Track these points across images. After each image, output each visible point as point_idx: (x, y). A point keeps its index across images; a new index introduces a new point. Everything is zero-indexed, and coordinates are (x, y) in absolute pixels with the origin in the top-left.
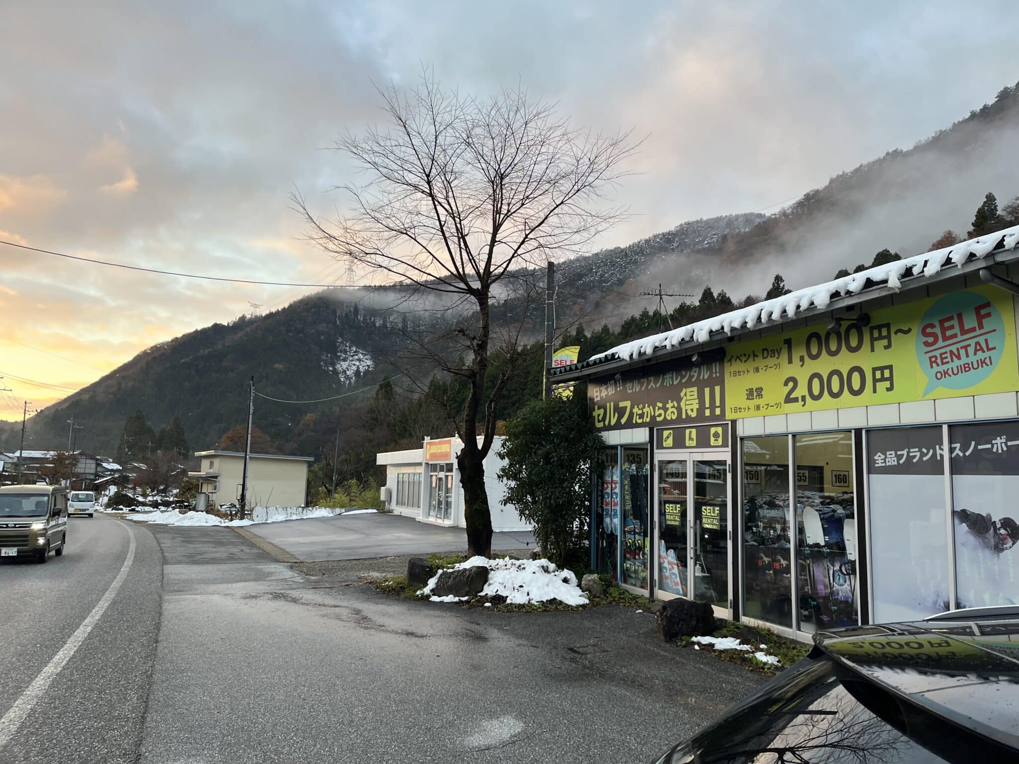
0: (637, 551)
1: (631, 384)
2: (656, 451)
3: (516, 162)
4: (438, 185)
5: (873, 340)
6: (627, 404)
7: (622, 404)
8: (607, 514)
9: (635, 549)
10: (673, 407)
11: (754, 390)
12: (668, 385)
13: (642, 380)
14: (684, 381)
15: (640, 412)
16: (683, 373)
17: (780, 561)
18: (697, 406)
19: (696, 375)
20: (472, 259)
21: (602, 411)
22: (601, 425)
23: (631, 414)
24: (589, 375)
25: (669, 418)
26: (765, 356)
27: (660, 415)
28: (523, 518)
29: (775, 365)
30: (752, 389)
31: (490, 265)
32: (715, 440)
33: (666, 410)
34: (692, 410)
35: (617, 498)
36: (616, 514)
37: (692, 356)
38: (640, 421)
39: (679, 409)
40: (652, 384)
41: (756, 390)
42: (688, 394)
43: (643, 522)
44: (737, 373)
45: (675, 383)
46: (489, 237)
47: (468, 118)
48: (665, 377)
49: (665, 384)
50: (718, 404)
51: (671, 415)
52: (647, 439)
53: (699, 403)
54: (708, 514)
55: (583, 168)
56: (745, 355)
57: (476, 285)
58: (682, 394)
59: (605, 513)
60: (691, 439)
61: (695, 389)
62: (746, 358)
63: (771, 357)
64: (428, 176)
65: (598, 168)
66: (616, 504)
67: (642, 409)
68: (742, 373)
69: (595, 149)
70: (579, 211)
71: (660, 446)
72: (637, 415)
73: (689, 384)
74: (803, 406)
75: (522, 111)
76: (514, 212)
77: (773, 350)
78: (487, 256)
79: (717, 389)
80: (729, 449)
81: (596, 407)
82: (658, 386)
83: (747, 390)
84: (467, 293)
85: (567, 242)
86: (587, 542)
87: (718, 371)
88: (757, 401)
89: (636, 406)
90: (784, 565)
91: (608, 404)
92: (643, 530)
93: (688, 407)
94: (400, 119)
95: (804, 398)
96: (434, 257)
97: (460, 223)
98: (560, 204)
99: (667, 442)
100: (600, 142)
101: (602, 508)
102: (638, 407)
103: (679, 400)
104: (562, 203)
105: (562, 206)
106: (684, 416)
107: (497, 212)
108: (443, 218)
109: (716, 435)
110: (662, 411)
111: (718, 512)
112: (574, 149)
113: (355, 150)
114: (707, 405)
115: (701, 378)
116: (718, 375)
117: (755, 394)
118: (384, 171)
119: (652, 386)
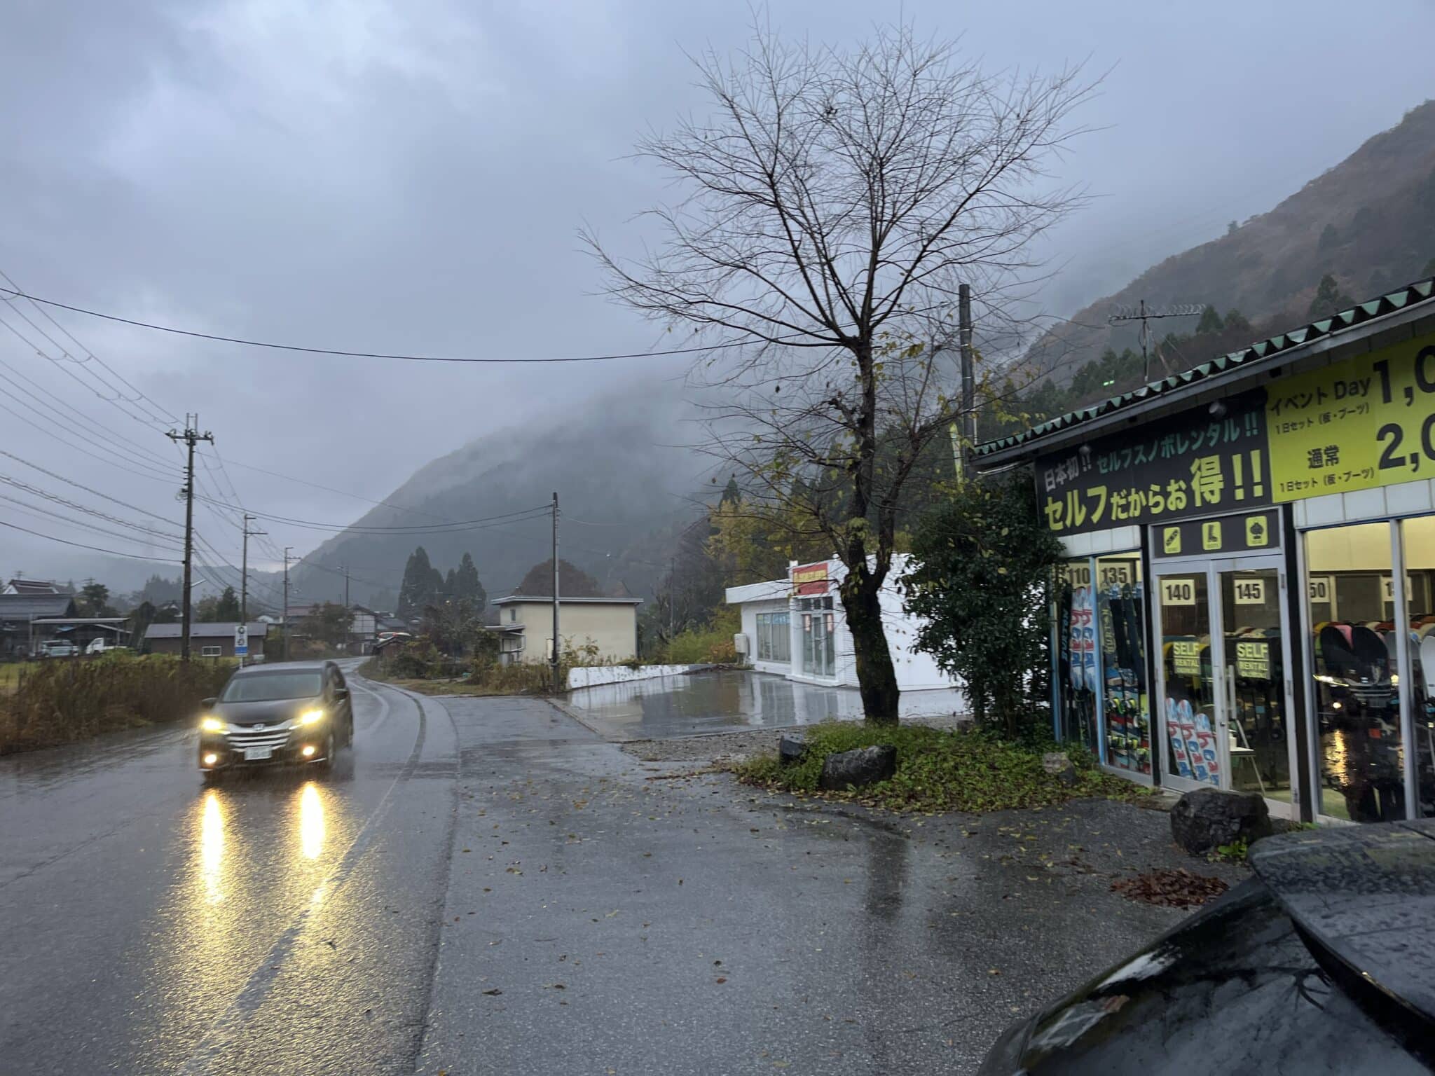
0: (1129, 716)
1: (1105, 460)
2: (1152, 560)
3: (901, 136)
4: (785, 190)
6: (1101, 491)
7: (1091, 492)
8: (1076, 661)
9: (1125, 714)
10: (1180, 489)
11: (1322, 451)
12: (1168, 456)
13: (1124, 452)
14: (1195, 447)
15: (1123, 502)
16: (1194, 434)
17: (1380, 725)
18: (1221, 485)
19: (1216, 435)
20: (843, 293)
21: (1059, 505)
22: (1059, 526)
23: (1109, 506)
24: (1036, 451)
25: (1172, 508)
26: (1340, 393)
27: (1156, 505)
28: (945, 671)
29: (1358, 408)
30: (1319, 450)
31: (871, 299)
32: (1255, 538)
33: (1166, 495)
34: (1212, 492)
35: (1091, 636)
36: (1090, 662)
37: (1209, 405)
38: (1123, 516)
39: (1190, 493)
40: (1141, 457)
41: (1327, 449)
42: (1204, 467)
43: (1139, 672)
44: (1287, 427)
45: (1181, 451)
46: (867, 258)
47: (825, 79)
48: (1163, 443)
49: (1163, 455)
50: (1257, 478)
51: (1176, 501)
52: (1138, 543)
53: (1224, 481)
54: (1248, 655)
55: (1009, 131)
56: (1303, 396)
57: (852, 331)
58: (1193, 469)
59: (1072, 659)
60: (1212, 538)
61: (1216, 459)
62: (1303, 403)
63: (1351, 394)
64: (770, 176)
65: (1033, 128)
66: (1090, 646)
67: (1126, 497)
68: (1298, 426)
69: (1027, 99)
70: (1005, 200)
71: (1160, 553)
72: (1118, 506)
73: (1205, 452)
74: (1415, 470)
75: (907, 55)
76: (902, 215)
77: (1355, 383)
78: (865, 287)
79: (1255, 456)
80: (1281, 549)
81: (1050, 499)
82: (1151, 458)
83: (1309, 453)
84: (838, 345)
85: (987, 252)
86: (1045, 704)
87: (1254, 426)
88: (1328, 469)
89: (1115, 494)
90: (1389, 733)
91: (1069, 494)
92: (1136, 684)
93: (1204, 489)
94: (725, 97)
95: (1415, 458)
96: (787, 297)
97: (823, 242)
98: (974, 193)
99: (1172, 546)
100: (1035, 87)
101: (1068, 652)
102: (1119, 494)
103: (1189, 478)
104: (978, 190)
105: (978, 195)
106: (1198, 503)
107: (875, 219)
108: (796, 237)
109: (1257, 529)
110: (1159, 498)
111: (1266, 651)
112: (994, 102)
113: (662, 153)
114: (1239, 482)
115: (1226, 440)
116: (1255, 432)
117: (1324, 457)
118: (708, 177)
119: (1141, 461)
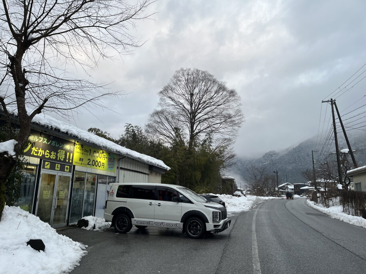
1: (33, 136)
2: (42, 169)
5: (103, 157)
10: (54, 154)
19: (65, 147)
23: (31, 150)
25: (52, 158)
26: (85, 151)
27: (47, 155)
29: (87, 154)
32: (66, 170)
34: (62, 158)
38: (36, 155)
39: (57, 156)
42: (61, 152)
44: (77, 152)
45: (57, 146)
49: (52, 144)
50: (71, 159)
52: (39, 163)
53: (65, 157)
54: (61, 194)
60: (58, 167)
61: (64, 151)
62: (80, 149)
72: (34, 151)
73: (62, 149)
80: (72, 173)
82: (48, 143)
93: (60, 156)
95: (91, 164)
99: (47, 166)
102: (35, 148)
103: (57, 153)
106: (58, 159)
109: (67, 168)
114: (68, 158)
115: (67, 149)
116: (72, 150)
117: (81, 160)
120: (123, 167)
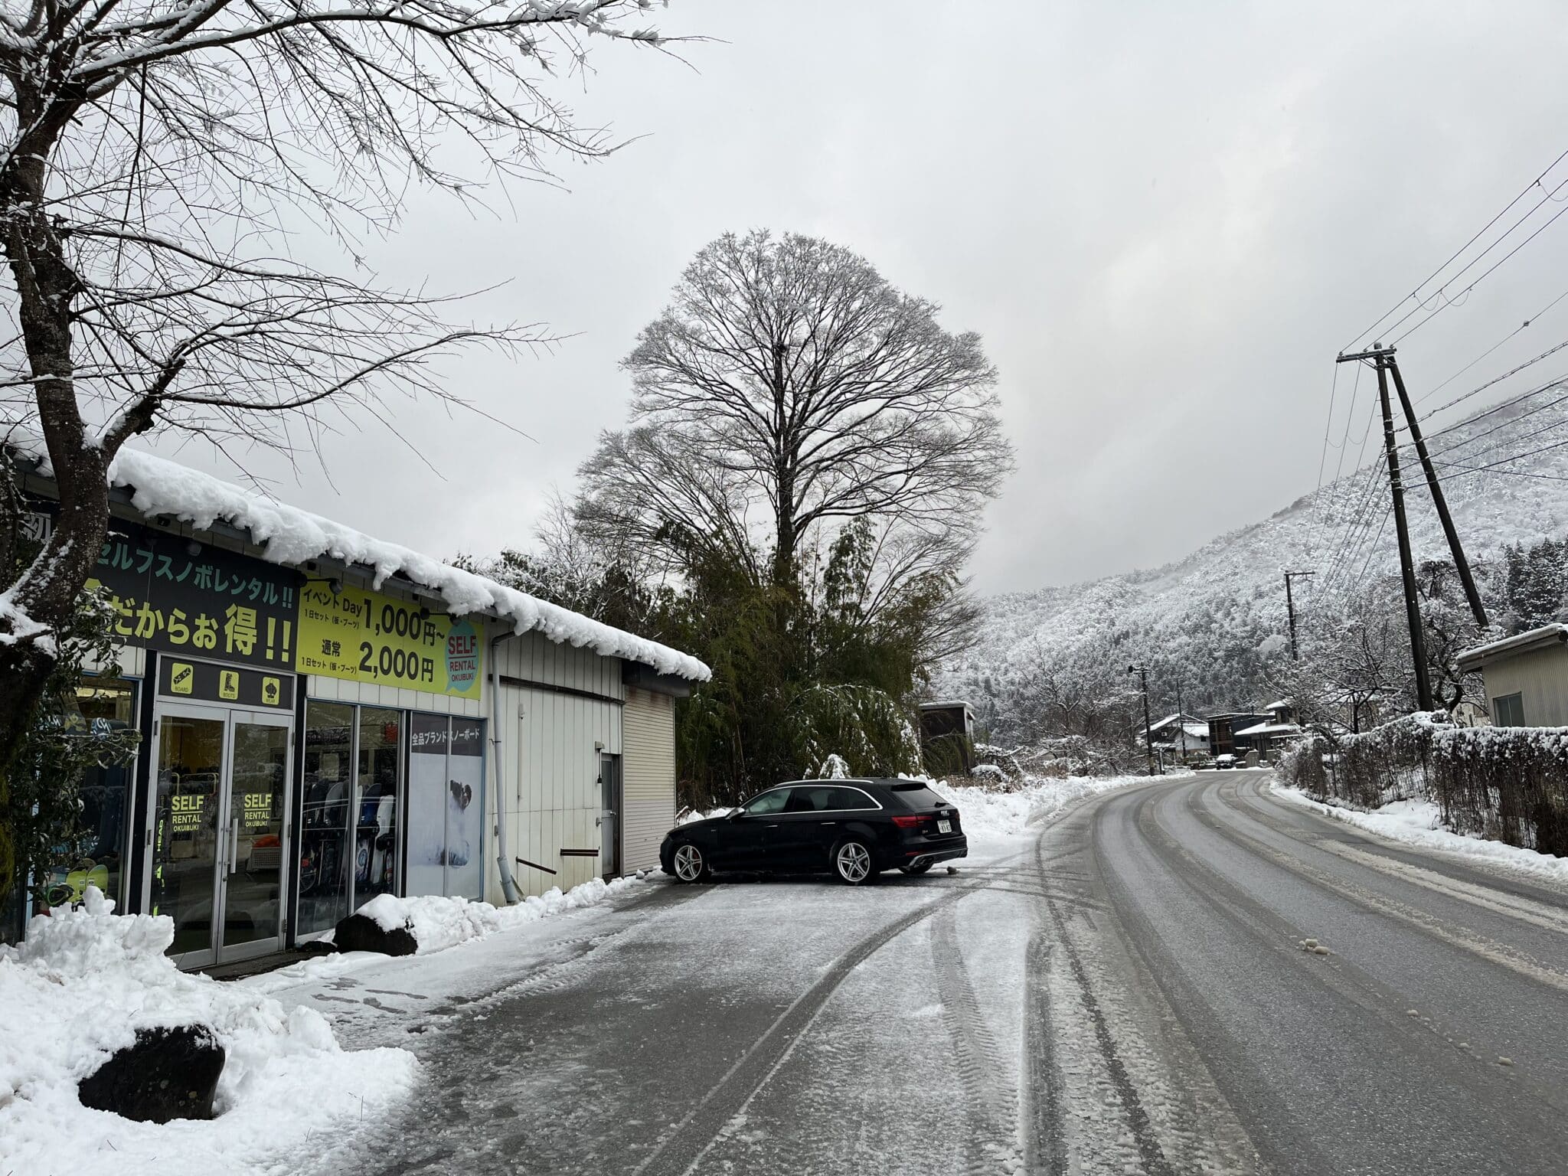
1: (107, 547)
2: (157, 696)
5: (426, 634)
10: (210, 627)
12: (202, 587)
15: (128, 613)
16: (235, 579)
18: (254, 640)
19: (257, 592)
25: (199, 644)
26: (346, 607)
27: (179, 634)
29: (353, 623)
30: (329, 641)
32: (268, 697)
33: (194, 629)
34: (245, 644)
38: (125, 631)
39: (221, 635)
40: (166, 571)
41: (333, 644)
42: (240, 616)
44: (313, 614)
45: (218, 589)
48: (198, 569)
49: (196, 582)
50: (286, 646)
51: (204, 639)
52: (142, 671)
53: (257, 636)
54: (253, 806)
56: (325, 596)
58: (229, 612)
60: (228, 686)
61: (252, 613)
62: (325, 601)
63: (351, 612)
68: (319, 617)
71: (167, 690)
74: (375, 677)
77: (354, 605)
79: (287, 625)
80: (293, 712)
82: (180, 578)
83: (323, 641)
87: (290, 600)
88: (332, 658)
89: (117, 598)
95: (376, 668)
99: (180, 684)
102: (123, 602)
103: (223, 621)
106: (229, 649)
109: (271, 689)
110: (183, 628)
111: (270, 801)
114: (270, 643)
115: (264, 599)
117: (332, 648)
119: (165, 576)
120: (513, 674)
